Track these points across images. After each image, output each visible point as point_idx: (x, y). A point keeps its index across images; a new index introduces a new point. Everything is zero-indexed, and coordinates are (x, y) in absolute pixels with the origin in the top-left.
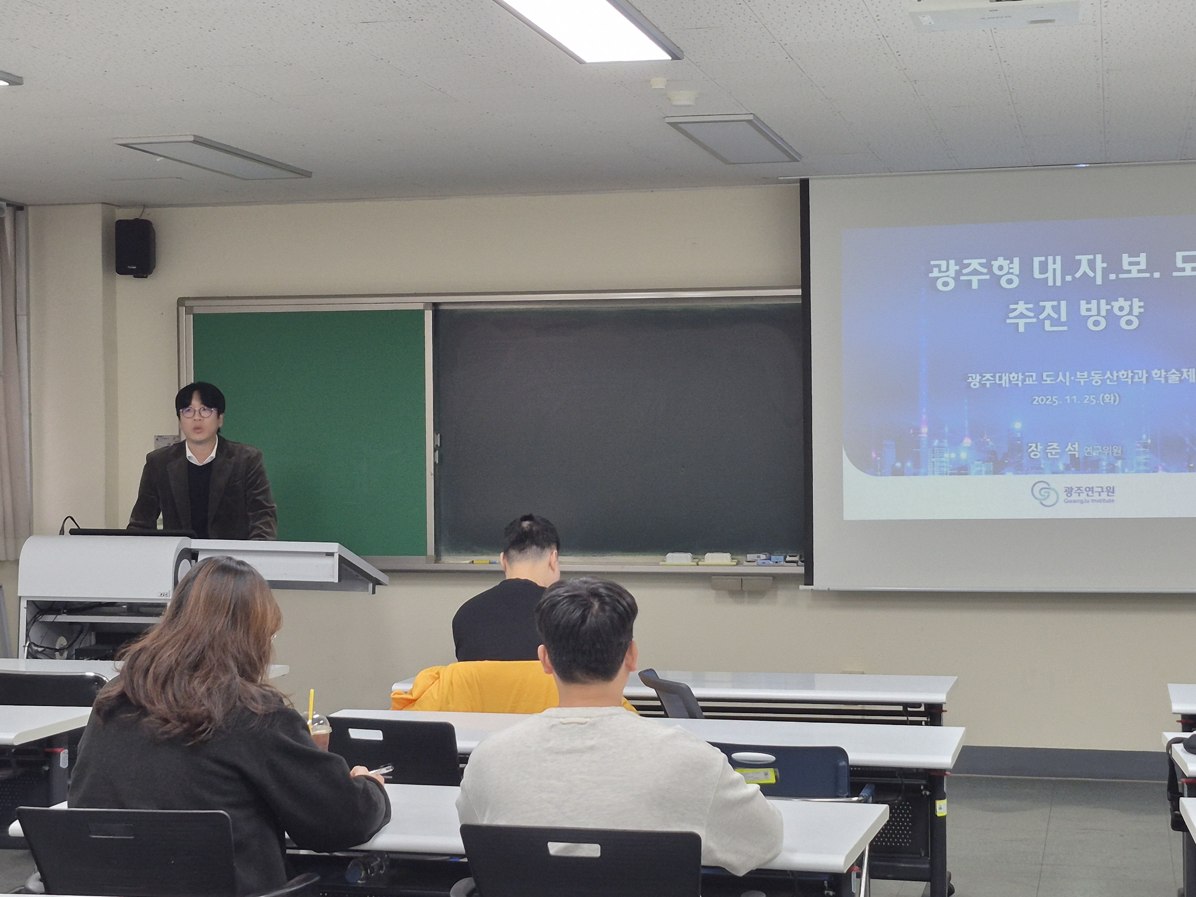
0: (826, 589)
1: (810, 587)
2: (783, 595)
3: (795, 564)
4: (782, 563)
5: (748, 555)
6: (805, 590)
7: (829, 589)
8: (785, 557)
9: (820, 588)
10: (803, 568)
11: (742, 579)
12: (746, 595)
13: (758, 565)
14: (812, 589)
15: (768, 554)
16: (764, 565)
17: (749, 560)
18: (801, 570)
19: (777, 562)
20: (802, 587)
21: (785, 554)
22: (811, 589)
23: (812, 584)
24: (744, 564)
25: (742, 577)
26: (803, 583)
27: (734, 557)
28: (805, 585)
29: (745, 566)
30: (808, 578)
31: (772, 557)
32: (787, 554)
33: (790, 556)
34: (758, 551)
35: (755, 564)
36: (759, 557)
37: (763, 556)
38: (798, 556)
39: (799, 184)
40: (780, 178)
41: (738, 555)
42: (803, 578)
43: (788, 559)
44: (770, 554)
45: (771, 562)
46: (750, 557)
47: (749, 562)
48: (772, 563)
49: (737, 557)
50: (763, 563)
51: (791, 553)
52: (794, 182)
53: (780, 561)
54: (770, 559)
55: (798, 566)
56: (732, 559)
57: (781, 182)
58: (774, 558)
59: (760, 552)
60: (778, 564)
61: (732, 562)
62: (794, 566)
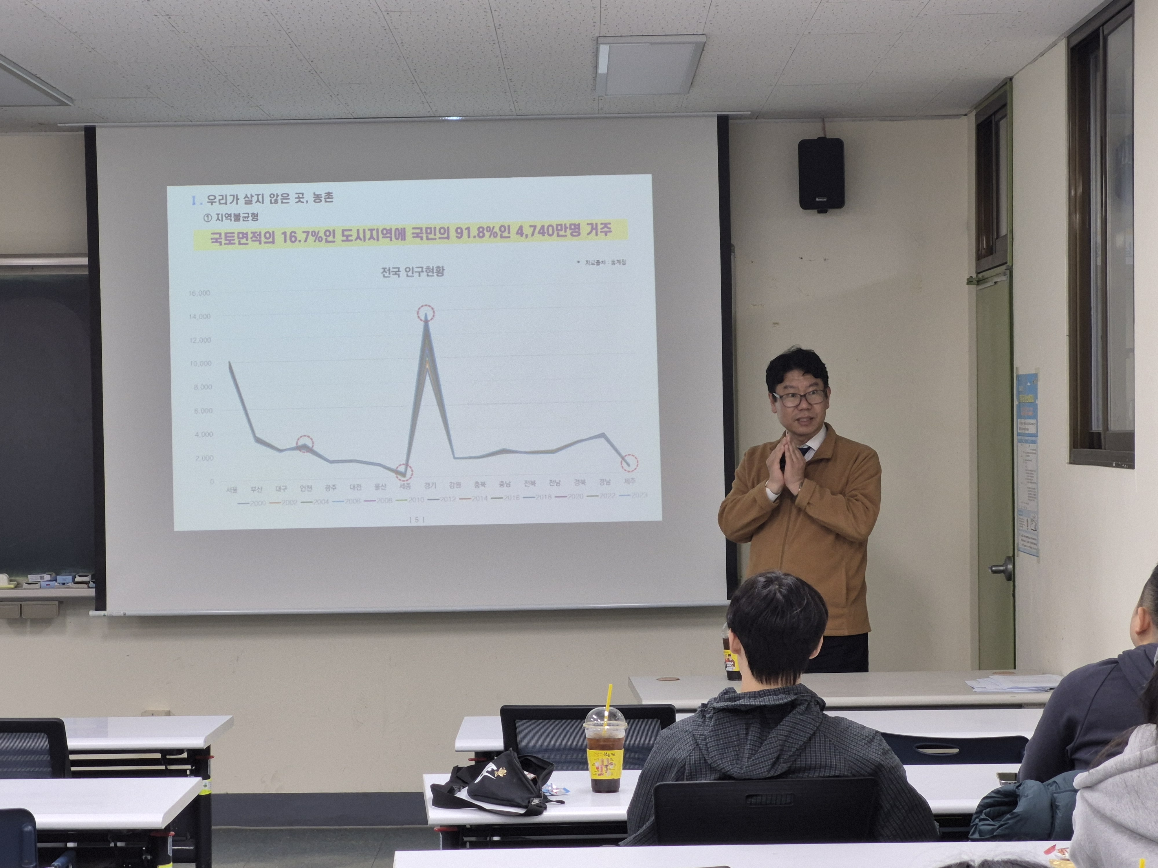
0: (122, 614)
1: (102, 613)
2: (72, 621)
3: (86, 586)
4: (70, 584)
5: (29, 576)
6: (94, 617)
7: (125, 614)
8: (74, 578)
9: (115, 614)
10: (94, 590)
11: (21, 605)
12: (29, 623)
13: (41, 588)
14: (104, 616)
15: (54, 574)
16: (48, 587)
17: (30, 581)
18: (91, 592)
19: (64, 584)
20: (93, 613)
21: (74, 574)
22: (103, 614)
23: (105, 609)
24: (24, 587)
25: (21, 603)
26: (94, 607)
27: (13, 578)
28: (97, 610)
29: (25, 589)
30: (100, 602)
31: (59, 578)
32: (78, 573)
33: (80, 576)
34: (43, 570)
35: (37, 586)
36: (42, 578)
37: (47, 577)
38: (90, 576)
39: (83, 133)
40: (59, 125)
41: (17, 575)
42: (94, 601)
43: (78, 579)
44: (57, 574)
45: (56, 584)
46: (32, 578)
47: (30, 584)
48: (58, 584)
49: (18, 578)
50: (47, 585)
51: (83, 572)
52: (77, 129)
53: (68, 582)
54: (56, 580)
55: (89, 587)
56: (11, 581)
57: (60, 130)
58: (60, 578)
59: (44, 572)
60: (65, 586)
61: (9, 584)
62: (84, 588)
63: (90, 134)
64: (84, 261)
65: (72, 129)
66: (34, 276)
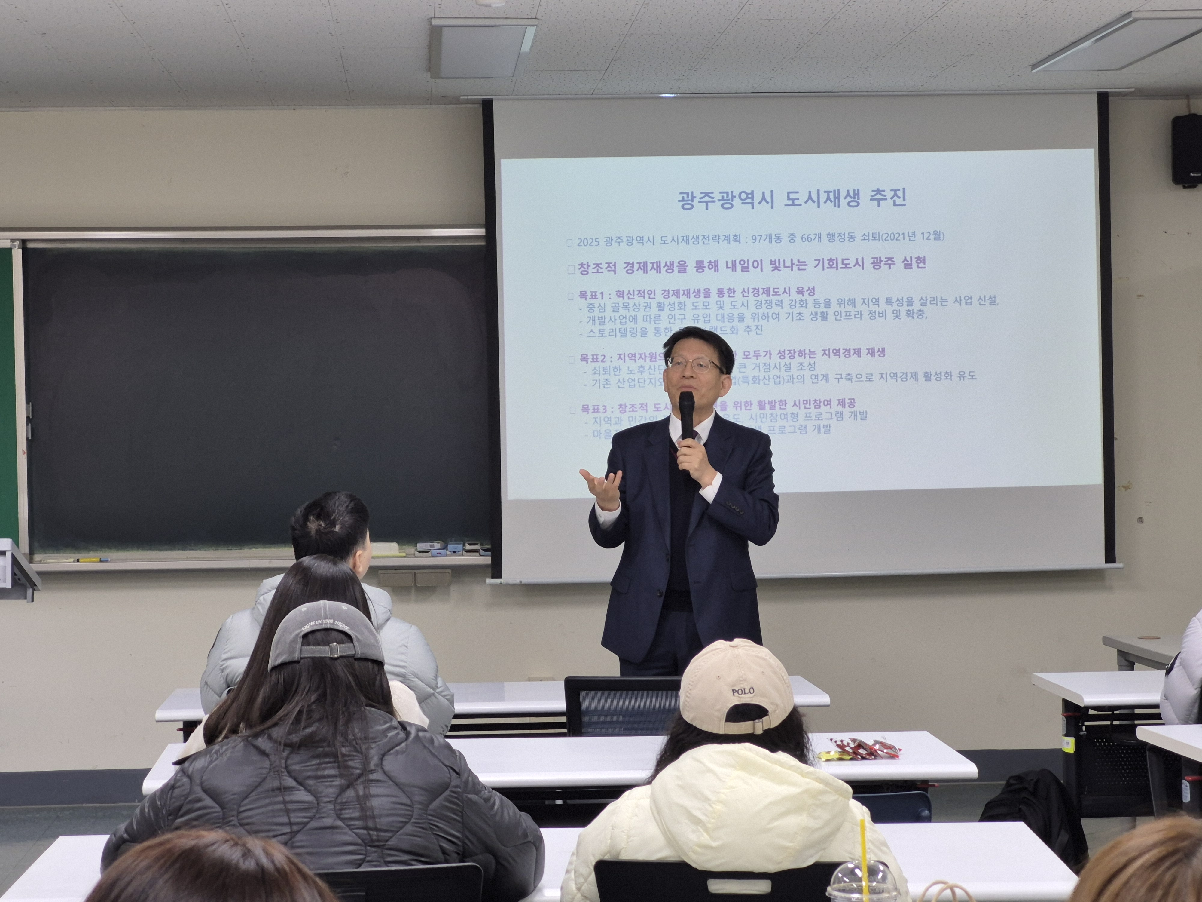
0: (518, 582)
1: (498, 581)
3: (477, 554)
4: (461, 553)
5: (419, 544)
6: (492, 585)
7: (521, 582)
8: (464, 545)
9: (511, 581)
10: (489, 558)
11: (415, 573)
13: (432, 556)
14: (501, 584)
15: (443, 542)
16: (439, 555)
17: (420, 549)
18: (487, 560)
19: (454, 552)
20: (489, 581)
21: (463, 542)
23: (501, 577)
24: (416, 555)
25: (415, 571)
26: (490, 575)
27: (402, 547)
28: (493, 578)
29: (417, 557)
30: (496, 569)
31: (448, 545)
32: (466, 542)
33: (470, 544)
34: (431, 538)
35: (429, 554)
36: (432, 546)
37: (437, 545)
38: (479, 544)
39: (481, 106)
40: (460, 97)
41: (407, 544)
42: (491, 569)
43: (468, 547)
44: (446, 542)
45: (448, 552)
46: (421, 546)
47: (423, 552)
49: (406, 547)
50: (438, 553)
51: (471, 541)
52: (474, 102)
53: (458, 550)
54: (446, 548)
55: (481, 555)
56: (401, 549)
57: (462, 102)
58: (451, 547)
59: (432, 540)
60: (457, 554)
61: (400, 552)
62: (475, 556)
63: (487, 106)
64: (481, 232)
65: (468, 102)
66: (422, 247)
